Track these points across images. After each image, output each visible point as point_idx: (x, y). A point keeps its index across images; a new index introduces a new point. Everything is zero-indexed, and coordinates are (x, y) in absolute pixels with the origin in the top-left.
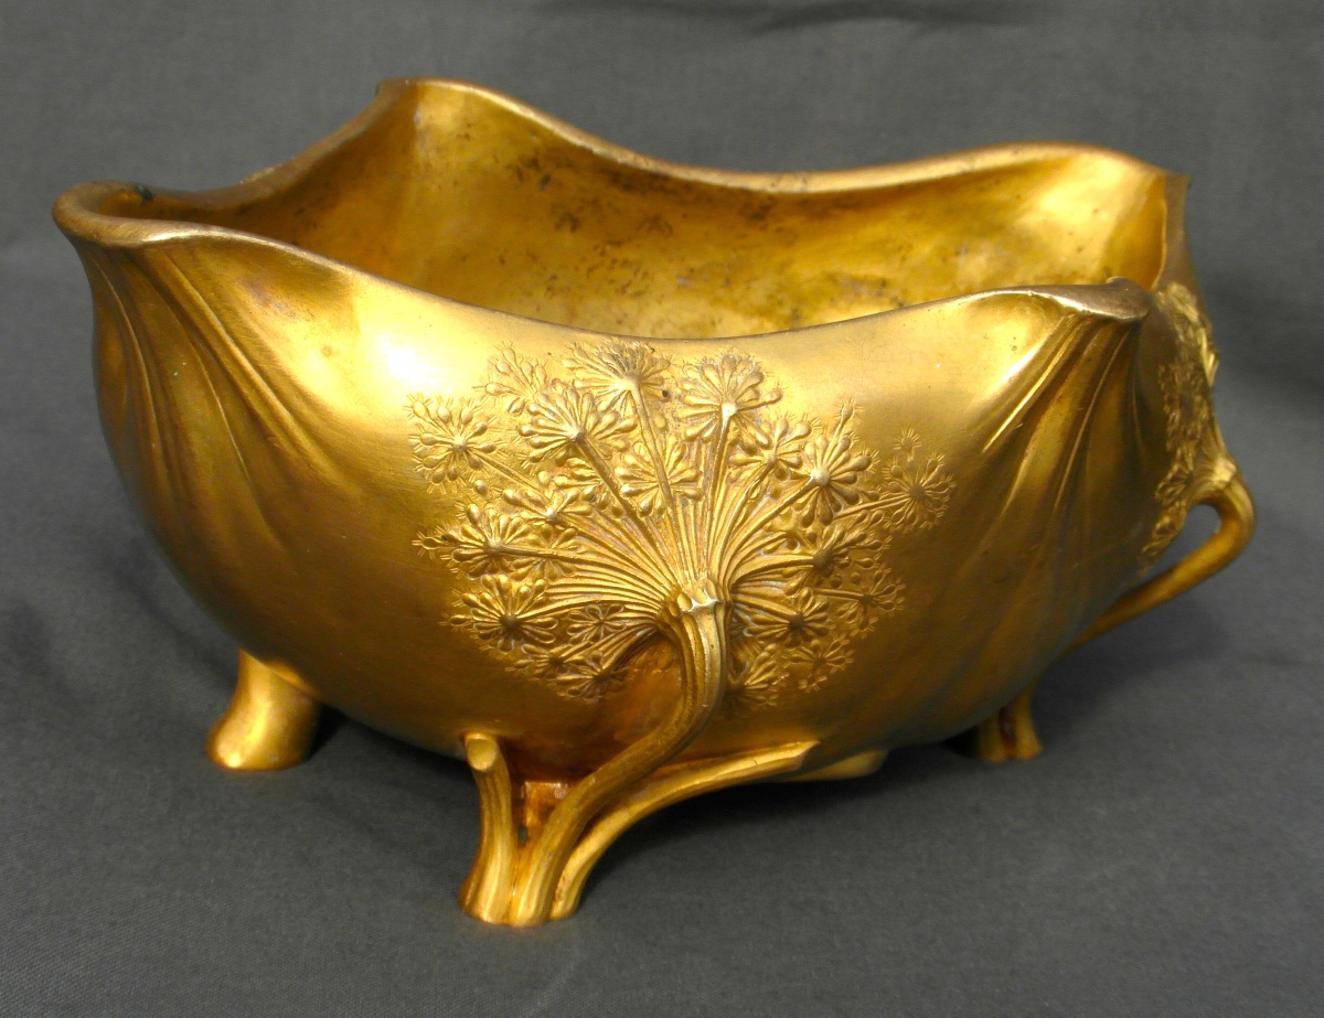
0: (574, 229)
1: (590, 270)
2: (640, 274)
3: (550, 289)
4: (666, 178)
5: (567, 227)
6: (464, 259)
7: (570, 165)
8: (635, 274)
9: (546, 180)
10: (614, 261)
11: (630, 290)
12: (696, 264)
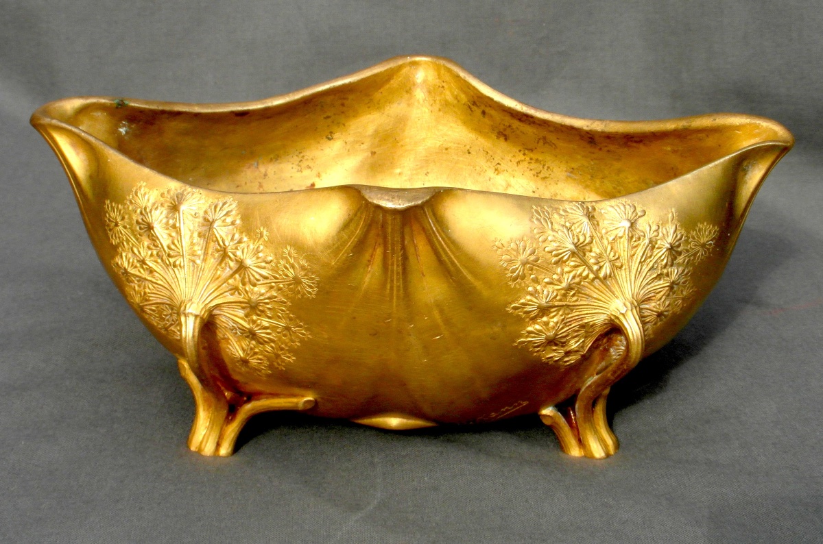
0: (506, 139)
1: (518, 163)
2: (546, 167)
3: (496, 170)
4: (532, 117)
5: (502, 139)
6: (446, 149)
7: (490, 106)
8: (543, 167)
9: (484, 113)
10: (531, 159)
11: (541, 175)
12: (574, 165)
